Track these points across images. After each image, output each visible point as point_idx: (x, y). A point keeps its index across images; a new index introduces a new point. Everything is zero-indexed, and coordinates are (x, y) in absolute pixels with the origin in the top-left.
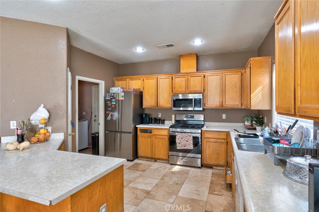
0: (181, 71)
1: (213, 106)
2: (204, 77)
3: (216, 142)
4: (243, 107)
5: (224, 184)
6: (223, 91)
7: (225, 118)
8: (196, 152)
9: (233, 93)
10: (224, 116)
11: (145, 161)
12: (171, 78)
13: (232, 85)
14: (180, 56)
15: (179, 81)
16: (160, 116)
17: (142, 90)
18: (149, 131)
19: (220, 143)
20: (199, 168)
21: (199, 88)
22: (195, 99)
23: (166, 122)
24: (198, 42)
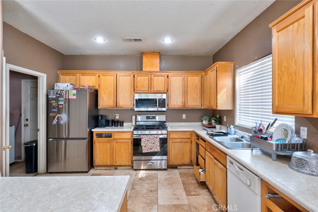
0: (144, 69)
1: (176, 106)
2: (168, 77)
3: (181, 142)
4: (203, 108)
5: (196, 183)
6: (185, 93)
7: (185, 118)
8: (162, 153)
9: (194, 94)
10: (184, 116)
11: (104, 171)
12: (132, 76)
13: (194, 86)
14: (143, 53)
15: (142, 80)
16: (117, 118)
17: (97, 87)
18: (104, 135)
19: (185, 143)
20: (165, 169)
21: (161, 88)
22: (159, 99)
23: (125, 124)
24: (168, 41)
